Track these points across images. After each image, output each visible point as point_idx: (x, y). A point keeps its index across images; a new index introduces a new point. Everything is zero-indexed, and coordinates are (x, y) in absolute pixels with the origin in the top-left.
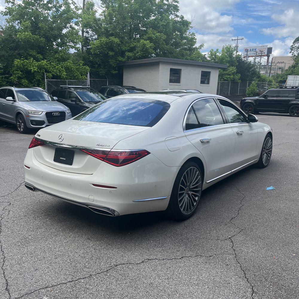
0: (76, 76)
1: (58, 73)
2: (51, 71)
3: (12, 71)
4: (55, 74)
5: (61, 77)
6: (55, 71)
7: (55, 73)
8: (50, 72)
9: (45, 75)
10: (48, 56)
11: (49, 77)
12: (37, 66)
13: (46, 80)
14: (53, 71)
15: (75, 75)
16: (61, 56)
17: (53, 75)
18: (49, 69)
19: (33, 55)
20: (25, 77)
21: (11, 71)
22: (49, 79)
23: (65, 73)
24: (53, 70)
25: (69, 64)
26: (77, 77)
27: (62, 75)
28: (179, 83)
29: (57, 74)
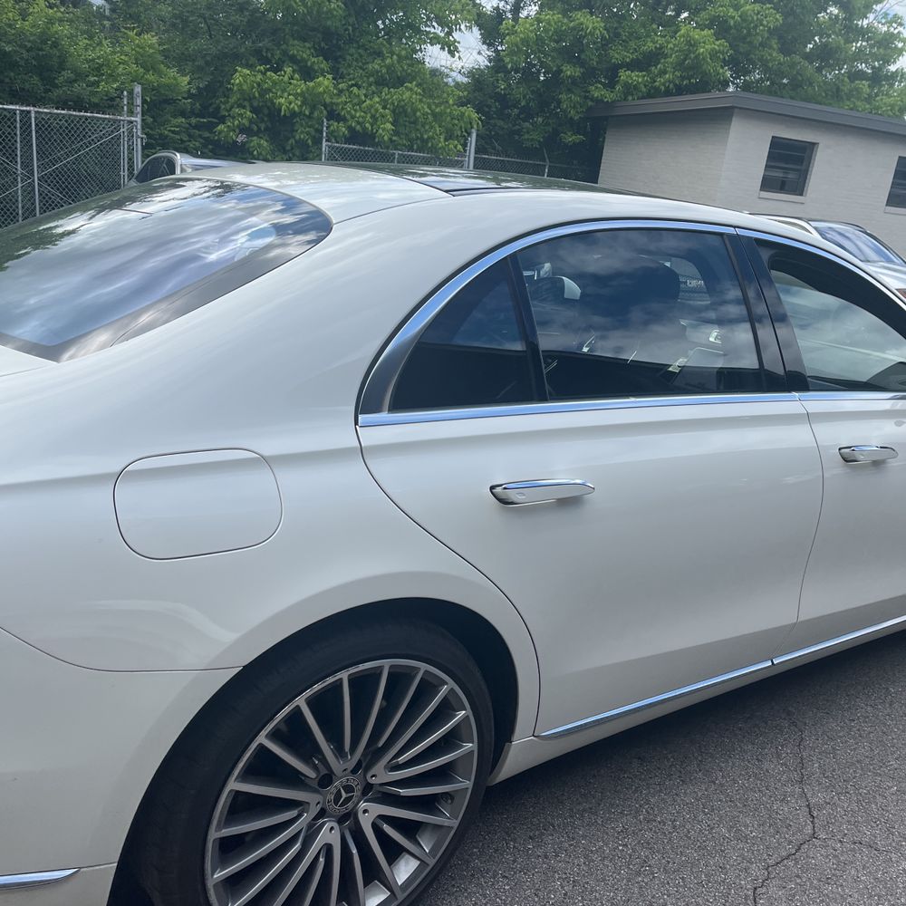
0: (429, 138)
1: (367, 125)
2: (348, 117)
3: (228, 106)
4: (358, 128)
5: (377, 140)
6: (358, 117)
7: (358, 123)
8: (344, 119)
9: (325, 128)
10: (350, 66)
11: (336, 134)
12: (302, 94)
13: (324, 143)
14: (353, 117)
15: (426, 136)
16: (388, 68)
17: (350, 128)
18: (343, 109)
19: (299, 57)
20: (267, 129)
21: (223, 107)
22: (337, 142)
23: (389, 126)
24: (353, 112)
25: (408, 94)
26: (430, 145)
27: (381, 131)
28: (801, 195)
29: (365, 129)
